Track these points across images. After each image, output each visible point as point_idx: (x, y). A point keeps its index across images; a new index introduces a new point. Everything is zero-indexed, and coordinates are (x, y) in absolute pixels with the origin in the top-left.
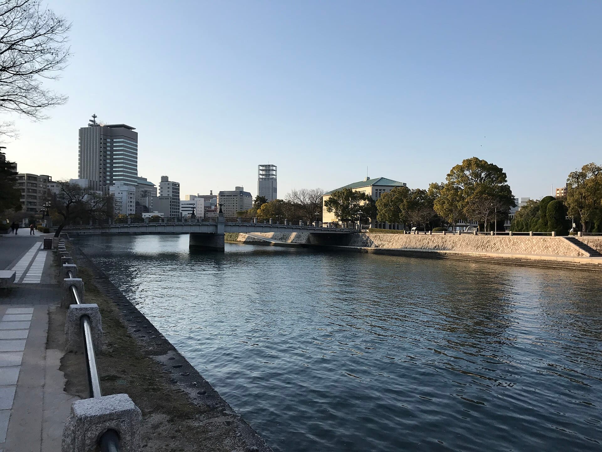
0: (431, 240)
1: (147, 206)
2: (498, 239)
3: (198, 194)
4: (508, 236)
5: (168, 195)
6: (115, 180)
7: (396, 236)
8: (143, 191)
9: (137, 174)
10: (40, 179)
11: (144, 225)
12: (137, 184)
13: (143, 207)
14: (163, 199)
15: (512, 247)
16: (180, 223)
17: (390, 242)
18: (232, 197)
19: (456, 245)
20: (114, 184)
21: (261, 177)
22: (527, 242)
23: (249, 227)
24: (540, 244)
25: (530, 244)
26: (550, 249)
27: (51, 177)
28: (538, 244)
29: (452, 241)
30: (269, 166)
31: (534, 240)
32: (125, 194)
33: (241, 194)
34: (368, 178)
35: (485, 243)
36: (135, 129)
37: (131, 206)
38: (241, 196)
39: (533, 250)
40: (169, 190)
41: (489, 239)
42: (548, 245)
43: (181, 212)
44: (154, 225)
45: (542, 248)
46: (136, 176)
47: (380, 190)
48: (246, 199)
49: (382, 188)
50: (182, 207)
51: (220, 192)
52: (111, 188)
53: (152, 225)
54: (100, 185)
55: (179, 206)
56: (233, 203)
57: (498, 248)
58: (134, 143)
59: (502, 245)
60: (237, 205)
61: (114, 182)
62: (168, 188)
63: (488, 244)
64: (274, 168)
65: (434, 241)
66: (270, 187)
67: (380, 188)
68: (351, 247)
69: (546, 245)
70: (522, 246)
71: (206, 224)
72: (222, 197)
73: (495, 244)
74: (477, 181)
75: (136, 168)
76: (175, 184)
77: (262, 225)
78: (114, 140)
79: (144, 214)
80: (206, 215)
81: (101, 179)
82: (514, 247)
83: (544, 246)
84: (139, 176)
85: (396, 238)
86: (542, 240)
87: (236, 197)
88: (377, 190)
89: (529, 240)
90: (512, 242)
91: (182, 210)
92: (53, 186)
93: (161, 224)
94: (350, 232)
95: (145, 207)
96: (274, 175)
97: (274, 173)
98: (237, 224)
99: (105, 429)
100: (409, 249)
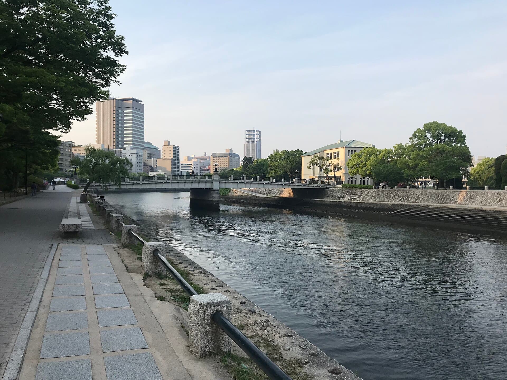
0: (397, 194)
1: (153, 166)
2: (456, 193)
3: (194, 156)
4: (465, 190)
5: (170, 156)
6: (126, 144)
7: (366, 190)
8: (149, 154)
9: (143, 139)
10: (66, 144)
11: (154, 182)
12: (144, 148)
13: (149, 167)
14: (166, 160)
15: (469, 200)
16: (182, 180)
17: (361, 196)
18: (223, 158)
19: (419, 198)
20: (125, 148)
21: (247, 140)
22: (483, 195)
23: (240, 184)
24: (495, 197)
25: (485, 197)
26: (503, 201)
27: (74, 142)
28: (492, 197)
29: (415, 195)
30: (254, 131)
31: (489, 194)
32: (135, 156)
33: (231, 156)
34: (341, 141)
35: (444, 196)
36: (142, 101)
37: (140, 166)
38: (230, 157)
39: (488, 202)
40: (170, 152)
41: (448, 193)
42: (502, 198)
43: (181, 171)
44: (161, 182)
45: (496, 201)
46: (143, 141)
47: (352, 151)
48: (235, 159)
49: (354, 149)
50: (182, 167)
51: (213, 153)
52: (123, 151)
53: (160, 182)
54: (114, 149)
55: (179, 166)
56: (224, 163)
57: (456, 201)
58: (141, 113)
59: (459, 198)
60: (227, 164)
61: (125, 146)
62: (170, 151)
63: (447, 197)
64: (258, 133)
65: (400, 195)
66: (255, 149)
67: (352, 149)
68: (327, 200)
69: (499, 198)
70: (478, 199)
71: (204, 181)
72: (214, 158)
73: (453, 197)
74: (437, 143)
75: (143, 134)
76: (176, 148)
77: (250, 182)
78: (125, 111)
79: (150, 173)
80: (202, 173)
81: (115, 144)
82: (471, 199)
83: (498, 199)
84: (145, 141)
85: (366, 192)
86: (496, 194)
87: (227, 158)
88: (349, 151)
89: (484, 194)
90: (469, 195)
91: (182, 170)
92: (76, 150)
93: (167, 182)
94: (325, 187)
95: (151, 167)
96: (258, 139)
97: (258, 137)
98: (229, 181)
99: (215, 310)
100: (378, 202)
